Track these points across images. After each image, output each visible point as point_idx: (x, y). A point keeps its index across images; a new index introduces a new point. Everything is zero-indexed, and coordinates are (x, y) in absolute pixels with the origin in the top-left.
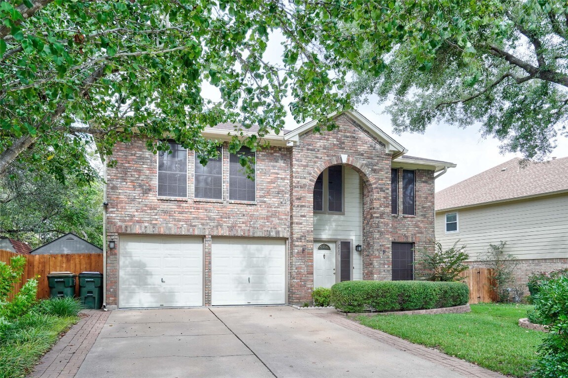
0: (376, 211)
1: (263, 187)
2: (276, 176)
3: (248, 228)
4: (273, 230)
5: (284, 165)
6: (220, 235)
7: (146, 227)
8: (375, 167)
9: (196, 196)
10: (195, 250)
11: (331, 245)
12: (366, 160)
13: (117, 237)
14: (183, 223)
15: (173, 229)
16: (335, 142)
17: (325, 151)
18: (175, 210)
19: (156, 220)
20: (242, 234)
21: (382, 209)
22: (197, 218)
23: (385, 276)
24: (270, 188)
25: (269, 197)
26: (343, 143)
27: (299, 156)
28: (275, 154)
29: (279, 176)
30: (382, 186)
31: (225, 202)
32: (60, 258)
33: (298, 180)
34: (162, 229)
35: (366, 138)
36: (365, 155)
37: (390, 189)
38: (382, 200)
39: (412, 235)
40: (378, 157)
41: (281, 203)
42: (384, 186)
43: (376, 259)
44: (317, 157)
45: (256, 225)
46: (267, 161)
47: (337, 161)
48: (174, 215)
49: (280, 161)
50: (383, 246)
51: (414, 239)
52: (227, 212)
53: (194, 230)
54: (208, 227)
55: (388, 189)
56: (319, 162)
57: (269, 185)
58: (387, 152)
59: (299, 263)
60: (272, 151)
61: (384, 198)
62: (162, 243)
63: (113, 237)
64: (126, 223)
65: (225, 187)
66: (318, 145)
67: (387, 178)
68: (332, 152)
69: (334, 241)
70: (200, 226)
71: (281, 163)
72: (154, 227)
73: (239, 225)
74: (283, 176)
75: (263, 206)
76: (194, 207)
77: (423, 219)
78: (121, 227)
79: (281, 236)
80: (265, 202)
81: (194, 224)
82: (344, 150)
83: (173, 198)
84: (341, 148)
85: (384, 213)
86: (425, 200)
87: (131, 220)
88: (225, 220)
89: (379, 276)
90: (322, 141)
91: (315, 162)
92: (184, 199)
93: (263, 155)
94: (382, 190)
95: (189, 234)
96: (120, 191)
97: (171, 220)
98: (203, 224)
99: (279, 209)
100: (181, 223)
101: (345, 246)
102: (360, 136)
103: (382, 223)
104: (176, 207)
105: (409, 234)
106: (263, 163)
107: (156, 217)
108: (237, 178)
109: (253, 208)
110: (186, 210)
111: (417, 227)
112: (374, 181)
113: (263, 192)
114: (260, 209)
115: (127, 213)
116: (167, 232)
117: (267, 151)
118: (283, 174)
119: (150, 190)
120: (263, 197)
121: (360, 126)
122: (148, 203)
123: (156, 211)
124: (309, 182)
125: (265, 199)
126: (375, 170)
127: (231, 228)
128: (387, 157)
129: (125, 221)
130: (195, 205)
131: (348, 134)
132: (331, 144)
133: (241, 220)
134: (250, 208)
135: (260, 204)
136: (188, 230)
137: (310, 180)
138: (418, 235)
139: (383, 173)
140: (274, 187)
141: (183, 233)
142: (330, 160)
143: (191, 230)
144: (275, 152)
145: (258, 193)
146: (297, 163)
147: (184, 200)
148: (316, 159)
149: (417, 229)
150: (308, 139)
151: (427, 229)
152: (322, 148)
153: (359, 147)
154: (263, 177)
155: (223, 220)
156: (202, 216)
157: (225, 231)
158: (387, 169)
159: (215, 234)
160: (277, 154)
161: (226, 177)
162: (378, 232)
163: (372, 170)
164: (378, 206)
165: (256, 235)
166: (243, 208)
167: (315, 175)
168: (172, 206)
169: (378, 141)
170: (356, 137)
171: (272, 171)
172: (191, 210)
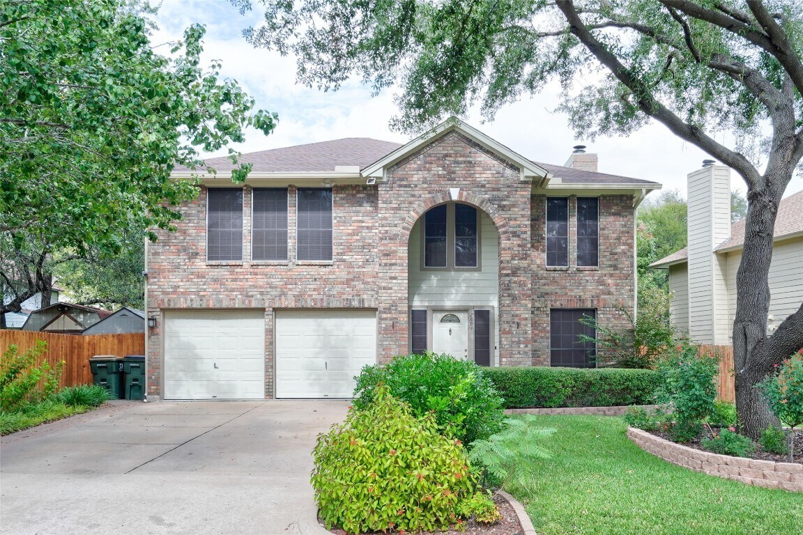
0: (505, 265)
1: (342, 241)
2: (360, 224)
3: (320, 297)
4: (355, 298)
5: (371, 209)
6: (283, 306)
7: (192, 300)
8: (504, 203)
9: (254, 258)
10: (256, 327)
11: (461, 316)
12: (489, 193)
13: (159, 313)
14: (237, 293)
15: (224, 302)
16: (440, 173)
17: (426, 186)
18: (228, 277)
19: (205, 290)
20: (313, 304)
21: (516, 262)
22: (255, 287)
23: (520, 360)
24: (350, 241)
25: (350, 254)
26: (454, 172)
27: (388, 196)
28: (358, 196)
29: (364, 225)
30: (515, 230)
31: (291, 264)
32: (111, 339)
33: (386, 229)
34: (211, 302)
35: (489, 162)
36: (487, 186)
37: (529, 233)
38: (515, 249)
39: (593, 297)
40: (508, 187)
41: (367, 261)
42: (519, 229)
43: (505, 336)
44: (413, 196)
45: (331, 293)
46: (347, 205)
47: (443, 198)
48: (226, 283)
49: (365, 204)
50: (517, 316)
51: (595, 302)
52: (294, 277)
53: (250, 302)
54: (269, 296)
55: (525, 233)
56: (417, 203)
57: (350, 237)
58: (522, 179)
59: (387, 343)
60: (354, 192)
61: (519, 246)
62: (216, 319)
63: (154, 314)
64: (169, 296)
65: (292, 243)
66: (415, 178)
67: (523, 216)
68: (436, 187)
69: (465, 310)
70: (259, 296)
71: (368, 207)
72: (201, 300)
73: (308, 293)
74: (370, 225)
75: (342, 267)
76: (251, 273)
77: (612, 272)
78: (163, 301)
79: (366, 306)
80: (344, 261)
81: (251, 293)
82: (455, 182)
83: (224, 262)
84: (449, 180)
85: (519, 269)
86: (617, 241)
87: (174, 292)
88: (291, 286)
89: (509, 359)
90: (420, 172)
91: (410, 203)
92: (238, 262)
93: (342, 199)
94: (515, 234)
95: (244, 306)
96: (162, 257)
97: (222, 290)
98: (262, 293)
99: (364, 270)
100: (234, 293)
101: (482, 317)
102: (479, 159)
103: (515, 283)
104: (228, 273)
105: (588, 296)
106: (342, 208)
107: (205, 287)
108: (307, 231)
109: (328, 269)
110: (242, 277)
111: (602, 285)
112: (501, 223)
113: (342, 247)
114: (337, 270)
115: (170, 284)
116: (218, 306)
117: (347, 192)
118: (370, 221)
119: (197, 254)
120: (342, 254)
121: (478, 145)
122: (195, 270)
123: (204, 280)
124: (402, 231)
125: (344, 257)
126: (504, 206)
127: (298, 298)
128: (523, 186)
129: (168, 293)
130: (252, 270)
131: (461, 159)
132: (434, 174)
133: (311, 286)
134: (323, 269)
135: (338, 263)
136: (244, 302)
137: (404, 228)
138: (603, 297)
139: (517, 209)
140: (357, 240)
141: (237, 306)
142: (433, 197)
143: (247, 301)
144: (359, 192)
145: (335, 250)
146: (385, 205)
147: (238, 264)
148: (413, 199)
149: (601, 287)
150: (400, 172)
151: (619, 287)
152: (421, 182)
153: (477, 176)
154: (342, 228)
155: (288, 286)
156: (261, 283)
157: (290, 301)
158: (525, 203)
159: (277, 305)
160: (361, 195)
161: (292, 231)
162: (509, 296)
163: (499, 206)
164: (508, 259)
165: (331, 306)
166: (314, 271)
167: (410, 220)
168: (224, 273)
169: (507, 164)
170: (473, 162)
171: (354, 218)
172: (247, 277)
